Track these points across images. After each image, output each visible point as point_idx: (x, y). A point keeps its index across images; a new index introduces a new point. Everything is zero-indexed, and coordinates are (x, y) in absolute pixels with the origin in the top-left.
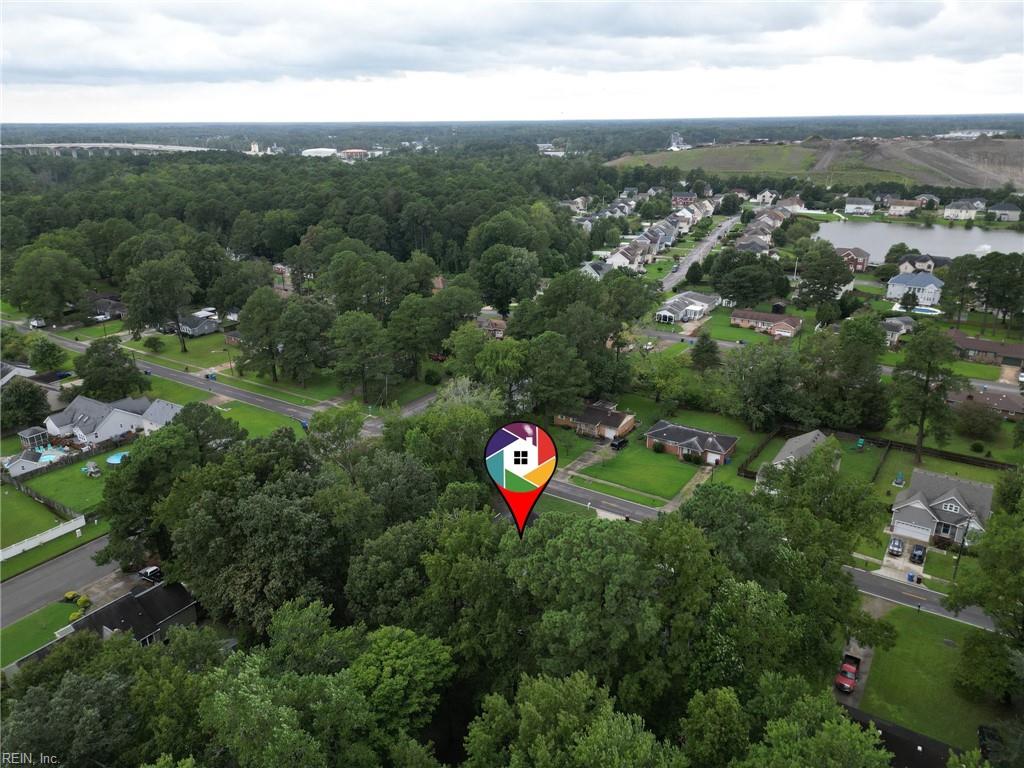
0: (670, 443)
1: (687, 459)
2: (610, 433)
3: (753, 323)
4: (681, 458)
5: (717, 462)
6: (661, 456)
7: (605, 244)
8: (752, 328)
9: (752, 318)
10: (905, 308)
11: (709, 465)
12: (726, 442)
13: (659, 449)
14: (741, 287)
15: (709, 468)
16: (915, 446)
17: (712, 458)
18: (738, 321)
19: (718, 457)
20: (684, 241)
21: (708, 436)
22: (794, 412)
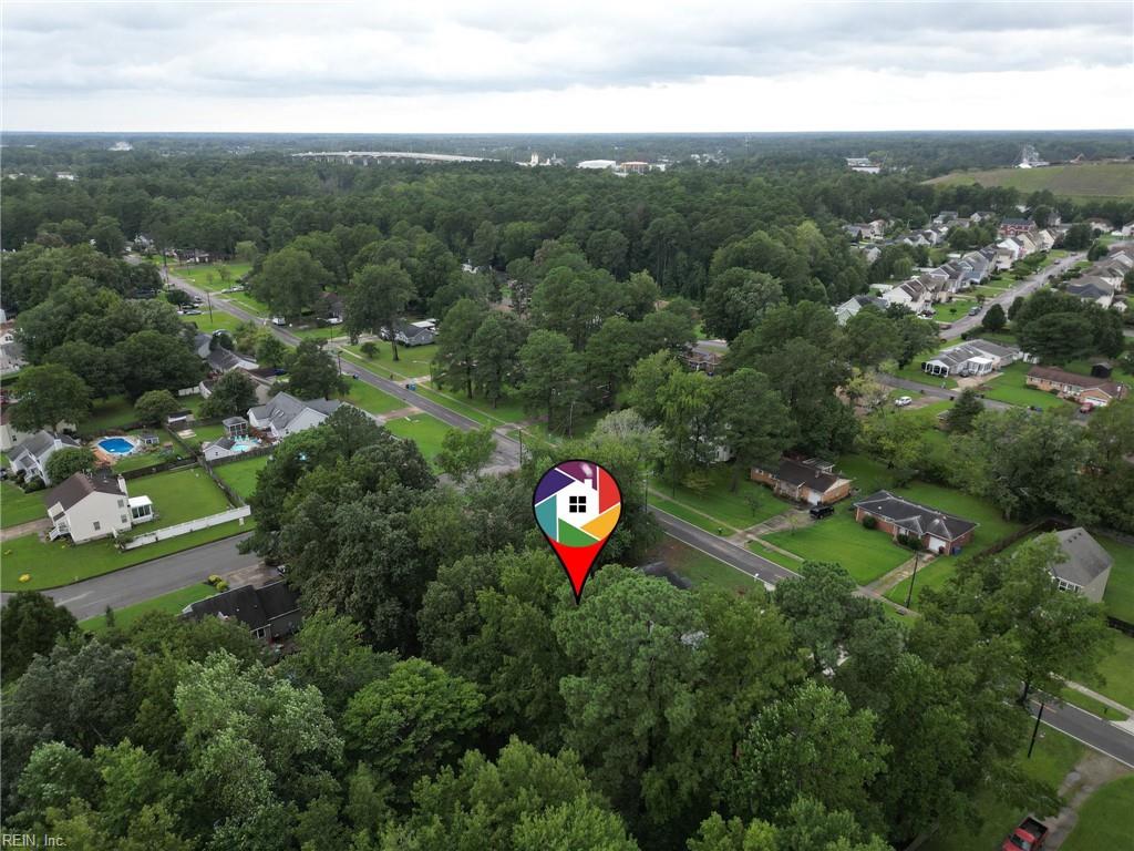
0: (885, 519)
1: (903, 541)
2: (814, 498)
3: (1056, 386)
4: (895, 538)
5: (941, 550)
6: (872, 533)
8: (1054, 392)
9: (1055, 379)
11: (929, 552)
12: (956, 526)
13: (871, 525)
15: (928, 556)
17: (935, 544)
18: (1036, 381)
20: (999, 279)
21: (935, 517)
22: (1064, 502)
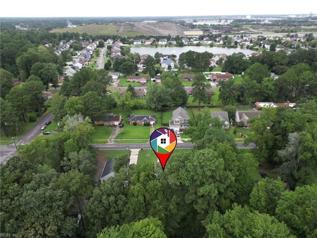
0: (138, 121)
1: (145, 125)
2: (117, 123)
3: (134, 80)
4: (143, 125)
5: (154, 123)
6: (135, 126)
7: (67, 60)
8: (134, 81)
9: (133, 78)
10: (169, 70)
11: (151, 125)
12: (154, 117)
13: (135, 124)
14: (126, 69)
15: (152, 126)
16: (198, 106)
17: (152, 123)
18: (129, 80)
19: (154, 122)
20: (94, 57)
21: (149, 116)
